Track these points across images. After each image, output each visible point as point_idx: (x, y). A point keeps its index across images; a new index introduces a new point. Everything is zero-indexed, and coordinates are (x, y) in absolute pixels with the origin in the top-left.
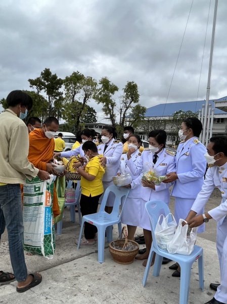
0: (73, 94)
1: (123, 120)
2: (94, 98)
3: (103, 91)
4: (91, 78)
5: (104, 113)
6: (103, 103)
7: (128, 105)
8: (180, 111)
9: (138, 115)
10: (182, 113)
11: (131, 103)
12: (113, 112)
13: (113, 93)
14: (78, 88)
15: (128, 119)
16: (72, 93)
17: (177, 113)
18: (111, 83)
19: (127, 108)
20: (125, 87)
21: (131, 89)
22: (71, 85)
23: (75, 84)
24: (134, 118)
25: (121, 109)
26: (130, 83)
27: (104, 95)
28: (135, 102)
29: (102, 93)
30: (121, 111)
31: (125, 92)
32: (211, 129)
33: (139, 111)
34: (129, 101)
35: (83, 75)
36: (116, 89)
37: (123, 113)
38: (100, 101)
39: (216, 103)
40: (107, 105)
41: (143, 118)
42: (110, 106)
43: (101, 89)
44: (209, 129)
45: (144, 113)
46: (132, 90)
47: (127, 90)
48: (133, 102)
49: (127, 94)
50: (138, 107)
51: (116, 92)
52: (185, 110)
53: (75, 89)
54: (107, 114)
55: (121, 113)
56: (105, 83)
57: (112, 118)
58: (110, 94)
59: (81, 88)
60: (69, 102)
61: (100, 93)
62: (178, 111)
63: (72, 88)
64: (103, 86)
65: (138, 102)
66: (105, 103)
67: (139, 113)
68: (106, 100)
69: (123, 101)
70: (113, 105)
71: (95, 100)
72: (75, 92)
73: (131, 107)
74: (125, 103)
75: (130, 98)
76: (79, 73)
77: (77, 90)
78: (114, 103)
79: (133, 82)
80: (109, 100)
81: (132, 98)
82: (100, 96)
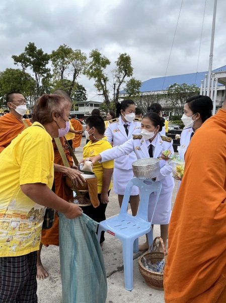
0: (62, 69)
1: (117, 96)
2: (84, 74)
3: (94, 64)
4: (80, 51)
5: (96, 89)
6: (95, 77)
7: (121, 79)
8: (175, 85)
9: (132, 90)
10: (176, 86)
11: (124, 77)
12: (106, 88)
13: (104, 66)
14: (66, 63)
15: (122, 96)
16: (60, 69)
17: (171, 87)
18: (102, 56)
19: (121, 83)
20: (117, 60)
21: (124, 61)
22: (58, 61)
23: (63, 58)
24: (129, 93)
25: (115, 84)
26: (123, 55)
27: (95, 70)
28: (129, 76)
29: (94, 67)
30: (115, 86)
31: (118, 65)
32: (215, 102)
33: (134, 85)
34: (122, 75)
35: (71, 49)
36: (108, 62)
38: (91, 77)
40: (99, 81)
41: (138, 92)
42: (102, 81)
43: (91, 63)
45: (139, 88)
46: (125, 63)
47: (120, 63)
48: (126, 76)
49: (119, 68)
50: (133, 81)
51: (107, 66)
52: (180, 83)
53: (63, 64)
54: (99, 90)
55: (114, 89)
56: (96, 56)
57: (105, 93)
58: (102, 68)
59: (69, 63)
60: (57, 79)
61: (91, 68)
62: (173, 85)
63: (59, 63)
64: (94, 59)
65: (131, 75)
66: (97, 79)
67: (134, 87)
68: (98, 75)
69: (116, 76)
70: (105, 80)
71: (85, 76)
72: (64, 67)
73: (125, 82)
74: (118, 78)
75: (124, 72)
76: (66, 46)
77: (66, 66)
78: (107, 78)
79: (126, 54)
80: (101, 74)
81: (125, 71)
82: (91, 71)
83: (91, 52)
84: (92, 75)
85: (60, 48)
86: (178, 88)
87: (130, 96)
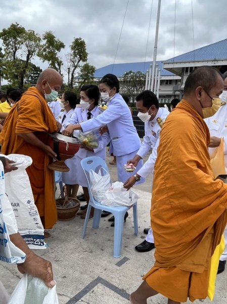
0: (14, 49)
2: (39, 55)
3: (48, 47)
4: (34, 32)
6: (49, 61)
7: (76, 64)
8: (131, 72)
9: (87, 75)
11: (79, 62)
13: (59, 50)
14: (18, 43)
15: (77, 81)
16: (12, 49)
17: (127, 74)
18: (56, 39)
19: (76, 67)
20: (72, 44)
21: (78, 46)
22: (10, 40)
23: (15, 38)
24: (83, 78)
25: (69, 69)
26: (77, 39)
27: (49, 52)
28: (83, 61)
29: (47, 50)
30: (69, 71)
31: (72, 49)
32: (158, 90)
33: (88, 70)
34: (77, 59)
35: (23, 28)
36: (62, 46)
37: (71, 73)
39: (164, 64)
40: (53, 64)
41: (93, 78)
42: (56, 65)
43: (45, 45)
44: (156, 90)
45: (93, 73)
46: (79, 48)
47: (75, 47)
48: (81, 61)
49: (74, 52)
50: (87, 67)
51: (62, 49)
52: (135, 71)
53: (15, 44)
55: (69, 73)
56: (50, 38)
58: (56, 51)
59: (22, 43)
60: (9, 59)
61: (45, 50)
62: (128, 72)
63: (11, 42)
64: (47, 42)
65: (86, 60)
66: (50, 62)
67: (88, 73)
68: (51, 58)
69: (71, 60)
70: (60, 64)
71: (39, 58)
72: (16, 48)
73: (80, 67)
74: (73, 62)
75: (78, 56)
76: (18, 25)
77: (18, 46)
78: (61, 62)
79: (81, 39)
80: (55, 58)
81: (80, 56)
82: (44, 53)
83: (44, 33)
84: (46, 58)
85: (11, 26)
86: (133, 75)
87: (84, 81)
